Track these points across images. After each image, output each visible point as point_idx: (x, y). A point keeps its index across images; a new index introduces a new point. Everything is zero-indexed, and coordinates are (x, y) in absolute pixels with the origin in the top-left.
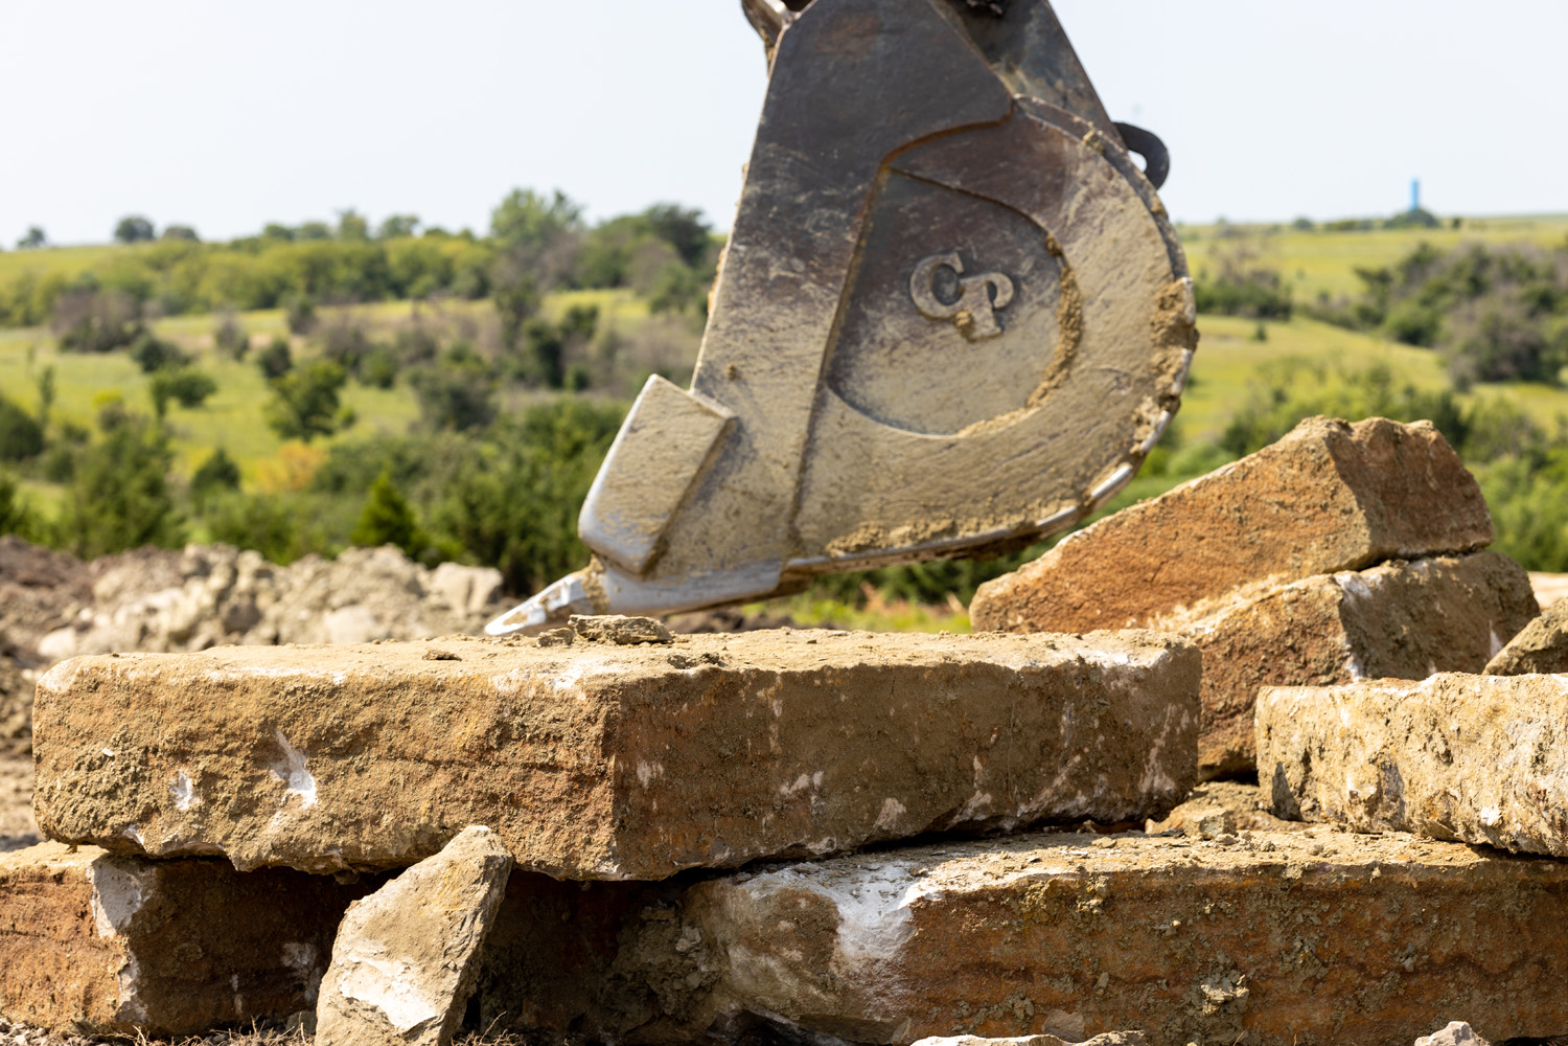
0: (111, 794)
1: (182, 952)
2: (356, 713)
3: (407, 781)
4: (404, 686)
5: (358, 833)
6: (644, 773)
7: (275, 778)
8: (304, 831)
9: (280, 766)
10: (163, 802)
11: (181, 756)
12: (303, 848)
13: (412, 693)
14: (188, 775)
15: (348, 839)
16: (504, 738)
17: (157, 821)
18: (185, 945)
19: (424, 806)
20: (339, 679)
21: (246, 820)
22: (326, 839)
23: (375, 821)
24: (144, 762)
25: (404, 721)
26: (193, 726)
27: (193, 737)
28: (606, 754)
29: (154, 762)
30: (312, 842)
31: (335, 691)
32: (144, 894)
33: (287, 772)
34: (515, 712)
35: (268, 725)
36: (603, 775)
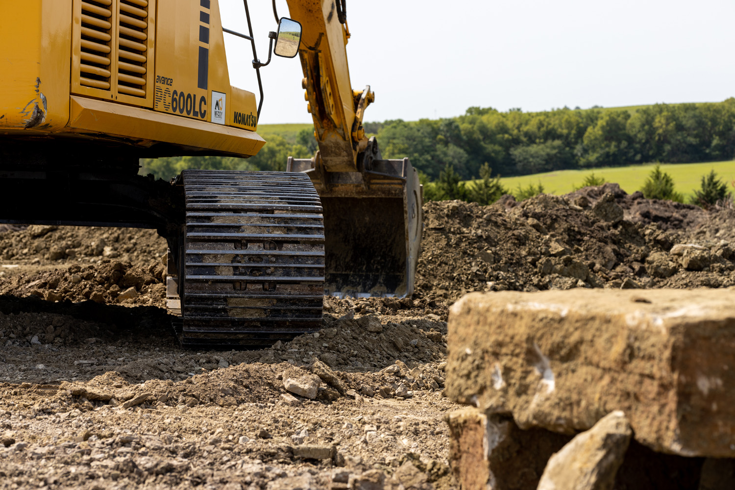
0: (468, 376)
1: (524, 474)
2: (571, 334)
3: (592, 379)
4: (593, 318)
5: (572, 410)
6: (704, 384)
7: (537, 372)
8: (546, 408)
9: (539, 365)
10: (488, 383)
11: (496, 355)
12: (546, 418)
13: (597, 324)
14: (498, 366)
15: (566, 414)
16: (632, 356)
17: (486, 394)
18: (526, 470)
19: (597, 396)
20: (564, 313)
21: (524, 397)
22: (556, 413)
23: (578, 403)
24: (482, 358)
25: (592, 341)
26: (501, 338)
27: (500, 344)
28: (673, 369)
29: (487, 358)
30: (550, 414)
31: (561, 320)
32: (500, 437)
33: (543, 369)
34: (636, 339)
35: (530, 339)
36: (671, 384)
